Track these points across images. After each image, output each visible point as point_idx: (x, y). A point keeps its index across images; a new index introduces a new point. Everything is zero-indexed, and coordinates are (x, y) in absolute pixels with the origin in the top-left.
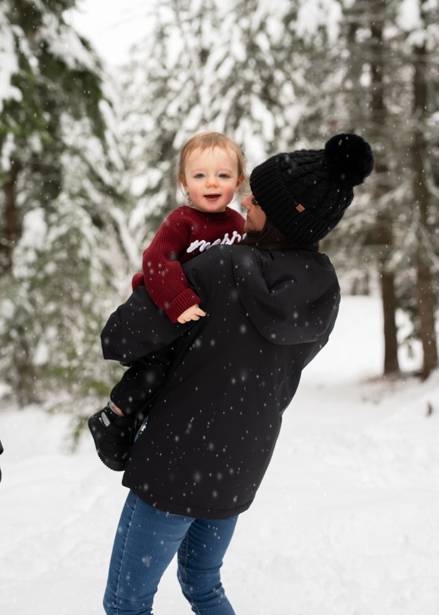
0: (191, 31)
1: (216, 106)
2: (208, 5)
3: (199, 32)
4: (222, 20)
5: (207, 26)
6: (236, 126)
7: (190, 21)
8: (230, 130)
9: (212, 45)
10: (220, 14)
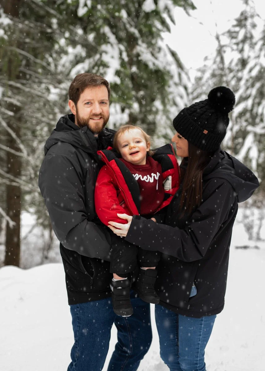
0: (237, 49)
1: (249, 92)
2: (248, 35)
3: (241, 51)
4: (256, 44)
5: (247, 47)
6: (259, 104)
7: (237, 44)
8: (256, 106)
9: (249, 57)
10: (254, 41)
